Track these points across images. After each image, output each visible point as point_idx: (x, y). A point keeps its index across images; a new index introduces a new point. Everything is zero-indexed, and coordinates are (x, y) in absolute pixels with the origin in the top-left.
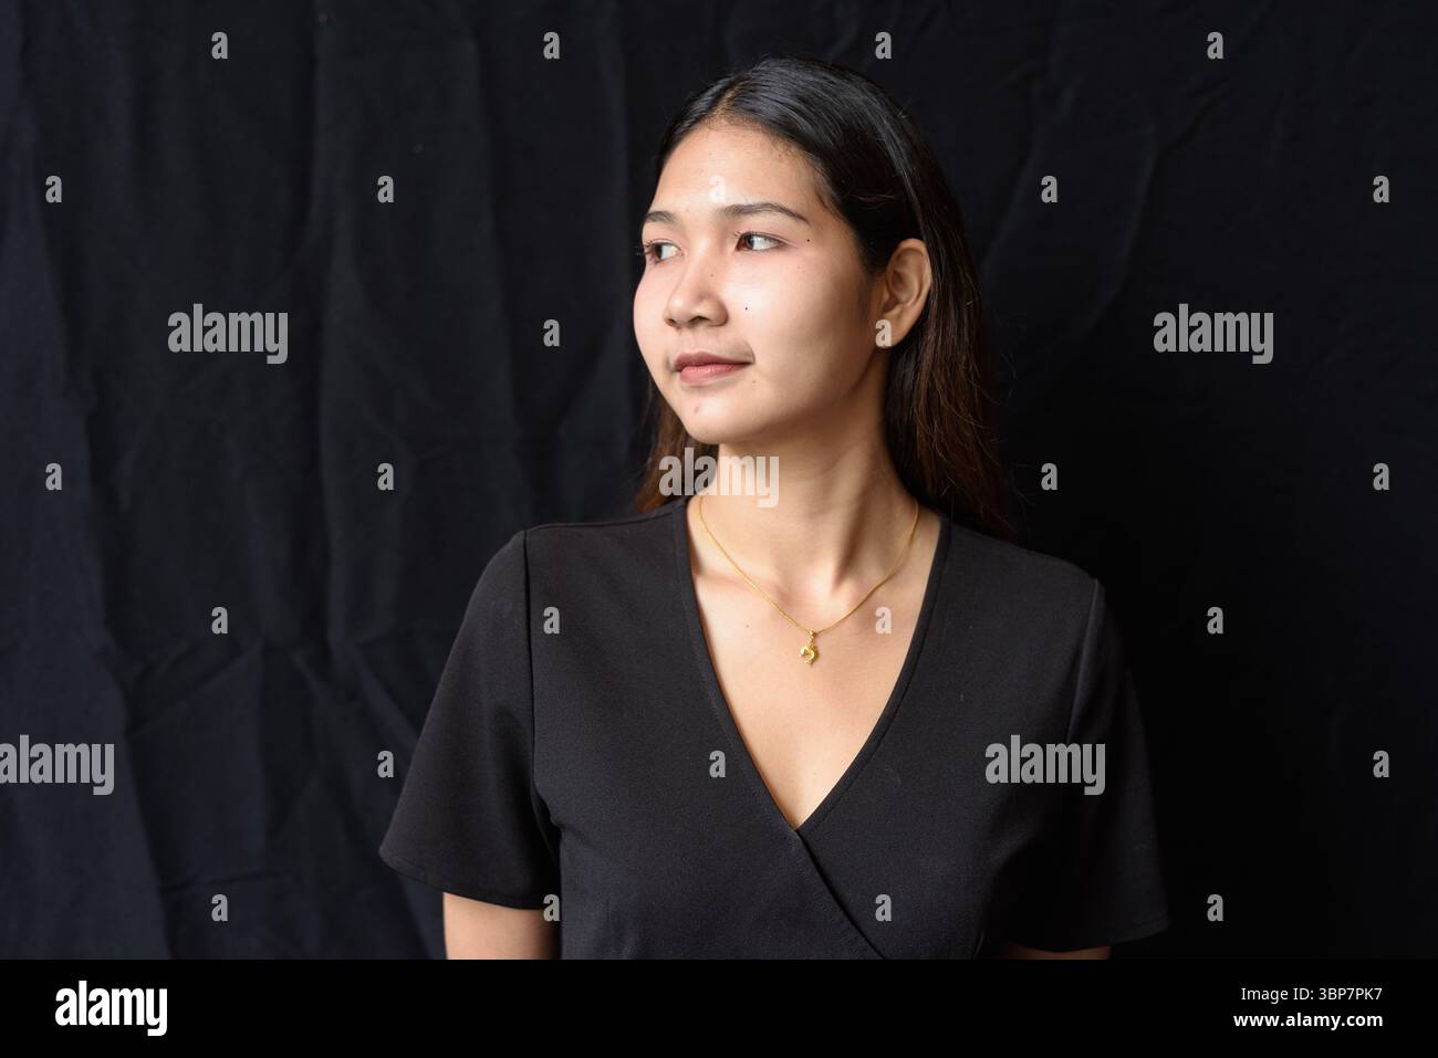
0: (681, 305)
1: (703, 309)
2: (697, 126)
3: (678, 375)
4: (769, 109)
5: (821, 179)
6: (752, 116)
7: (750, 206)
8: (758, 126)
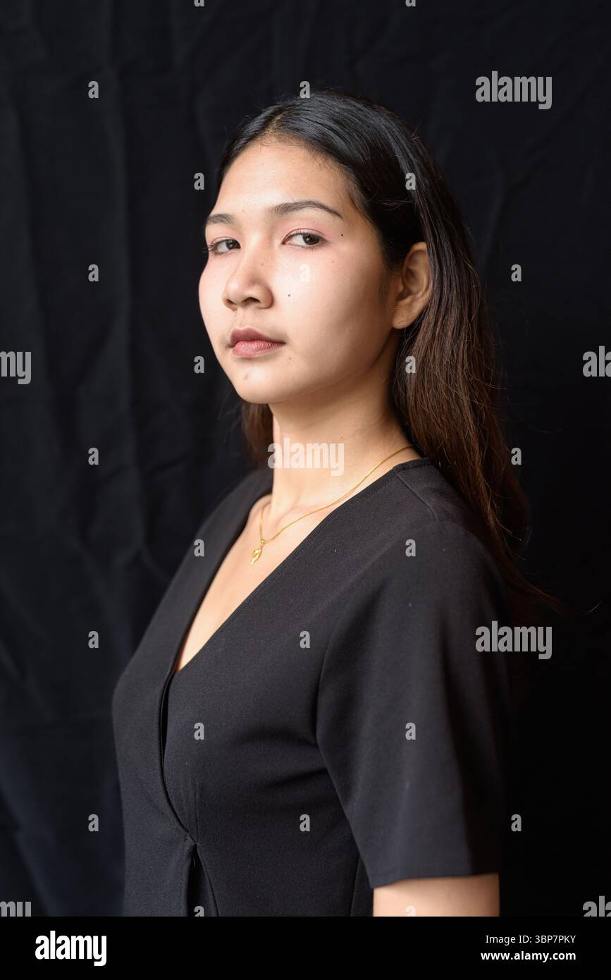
0: (236, 288)
1: (254, 292)
2: (250, 143)
3: (231, 350)
4: (311, 129)
5: (353, 185)
6: (297, 133)
7: (296, 203)
8: (302, 142)
